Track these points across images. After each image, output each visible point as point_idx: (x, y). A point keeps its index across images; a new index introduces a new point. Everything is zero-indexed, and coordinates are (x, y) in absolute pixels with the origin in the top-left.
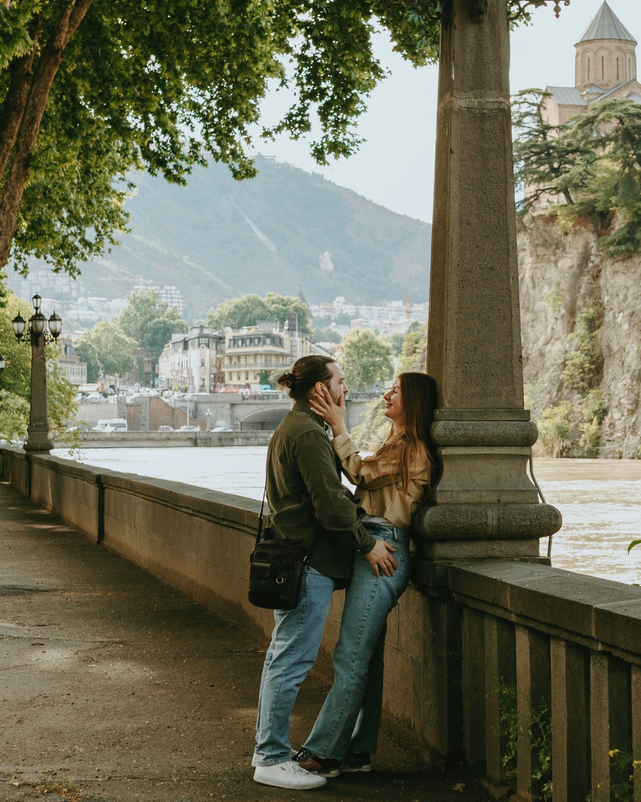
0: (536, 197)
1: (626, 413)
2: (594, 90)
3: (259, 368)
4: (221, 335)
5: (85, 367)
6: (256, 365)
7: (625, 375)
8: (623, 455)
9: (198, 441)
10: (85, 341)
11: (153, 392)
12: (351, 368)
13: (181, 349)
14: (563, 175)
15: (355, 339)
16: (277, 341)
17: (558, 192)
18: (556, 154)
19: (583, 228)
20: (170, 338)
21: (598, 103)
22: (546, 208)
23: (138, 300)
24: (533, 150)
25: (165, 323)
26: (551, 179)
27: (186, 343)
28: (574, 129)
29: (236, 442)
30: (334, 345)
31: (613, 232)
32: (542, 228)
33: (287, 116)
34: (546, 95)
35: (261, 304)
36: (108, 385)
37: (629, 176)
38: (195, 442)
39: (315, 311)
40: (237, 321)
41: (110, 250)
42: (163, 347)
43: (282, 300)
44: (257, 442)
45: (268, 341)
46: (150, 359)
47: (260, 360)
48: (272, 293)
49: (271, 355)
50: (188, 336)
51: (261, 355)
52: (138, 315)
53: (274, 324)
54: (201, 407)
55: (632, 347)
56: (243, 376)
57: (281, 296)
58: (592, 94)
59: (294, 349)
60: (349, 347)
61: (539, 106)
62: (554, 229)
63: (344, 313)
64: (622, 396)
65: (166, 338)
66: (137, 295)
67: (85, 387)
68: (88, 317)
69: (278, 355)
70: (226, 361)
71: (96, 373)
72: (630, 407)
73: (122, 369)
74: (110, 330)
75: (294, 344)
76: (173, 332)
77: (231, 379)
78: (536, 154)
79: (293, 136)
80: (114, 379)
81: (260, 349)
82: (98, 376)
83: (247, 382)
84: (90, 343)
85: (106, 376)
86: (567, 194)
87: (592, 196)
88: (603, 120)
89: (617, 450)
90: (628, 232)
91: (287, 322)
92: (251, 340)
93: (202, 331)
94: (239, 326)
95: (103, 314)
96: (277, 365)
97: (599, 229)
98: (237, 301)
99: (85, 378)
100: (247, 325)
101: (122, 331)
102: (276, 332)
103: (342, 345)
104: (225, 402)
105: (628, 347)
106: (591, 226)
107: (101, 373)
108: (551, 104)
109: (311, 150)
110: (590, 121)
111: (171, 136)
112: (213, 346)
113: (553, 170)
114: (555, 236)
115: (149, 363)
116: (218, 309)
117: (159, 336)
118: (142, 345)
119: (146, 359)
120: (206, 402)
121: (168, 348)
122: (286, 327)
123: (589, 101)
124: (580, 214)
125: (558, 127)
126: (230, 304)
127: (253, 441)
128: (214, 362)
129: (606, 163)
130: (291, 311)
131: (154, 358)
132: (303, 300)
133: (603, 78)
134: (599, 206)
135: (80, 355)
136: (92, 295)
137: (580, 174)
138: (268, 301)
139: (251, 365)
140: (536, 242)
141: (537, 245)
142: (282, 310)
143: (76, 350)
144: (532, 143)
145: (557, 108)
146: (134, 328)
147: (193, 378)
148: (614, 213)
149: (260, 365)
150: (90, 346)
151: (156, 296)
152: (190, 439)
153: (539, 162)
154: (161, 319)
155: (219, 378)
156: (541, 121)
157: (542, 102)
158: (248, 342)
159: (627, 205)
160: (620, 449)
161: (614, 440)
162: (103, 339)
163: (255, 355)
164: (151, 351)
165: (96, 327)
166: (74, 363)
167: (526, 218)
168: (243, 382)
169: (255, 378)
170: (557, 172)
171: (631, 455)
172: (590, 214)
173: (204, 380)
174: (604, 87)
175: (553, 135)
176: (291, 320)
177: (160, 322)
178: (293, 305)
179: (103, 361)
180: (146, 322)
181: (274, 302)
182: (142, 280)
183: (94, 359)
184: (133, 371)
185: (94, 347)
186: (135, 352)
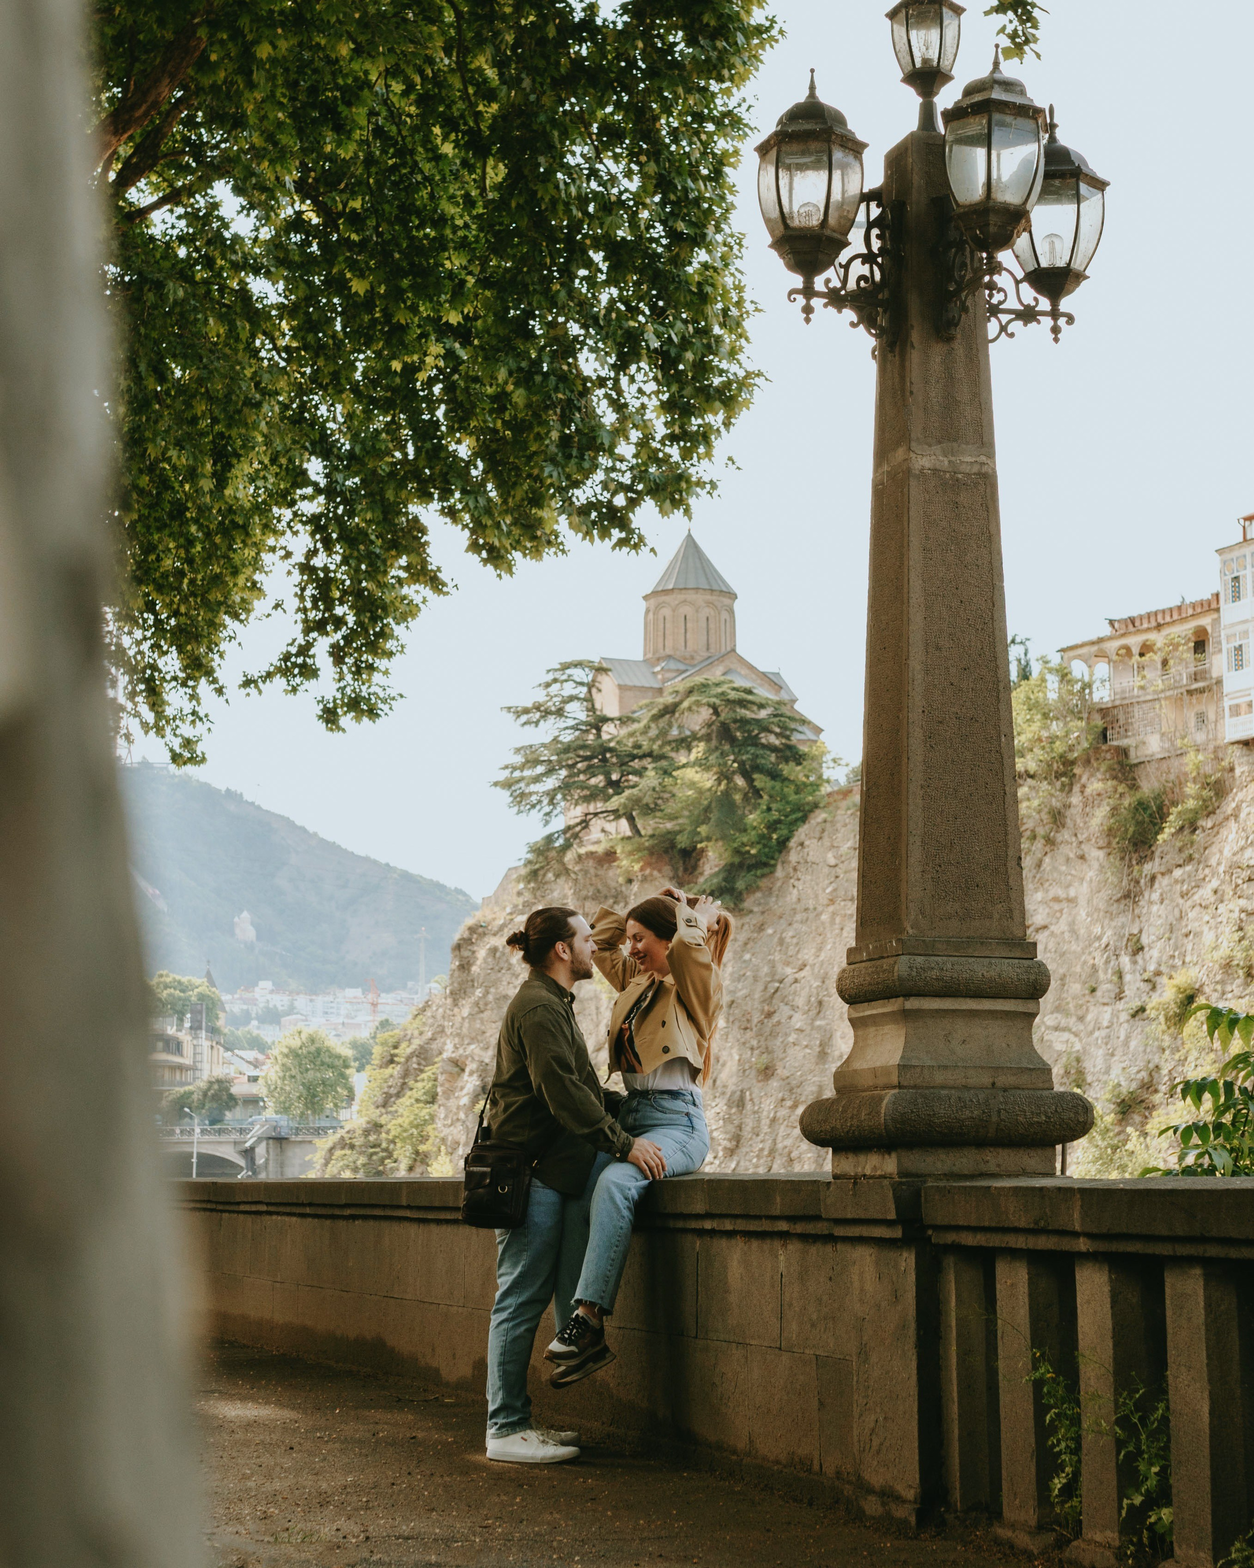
0: (585, 823)
2: (672, 665)
12: (288, 1088)
14: (627, 792)
15: (296, 1043)
16: (172, 1045)
17: (618, 817)
18: (614, 760)
19: (655, 873)
21: (680, 684)
22: (598, 842)
24: (581, 753)
26: (607, 798)
28: (644, 722)
30: (259, 1054)
31: (701, 880)
32: (592, 871)
34: (601, 670)
37: (727, 794)
39: (229, 1002)
43: (179, 982)
48: (165, 970)
49: (163, 1067)
53: (169, 1019)
57: (178, 977)
58: (669, 671)
59: (198, 1058)
60: (287, 1056)
61: (590, 686)
62: (611, 873)
63: (271, 1005)
69: (175, 1068)
75: (199, 1050)
78: (586, 759)
79: (289, 688)
86: (631, 819)
87: (669, 825)
88: (690, 709)
90: (725, 880)
91: (189, 1016)
96: (172, 1083)
97: (680, 874)
102: (171, 1030)
103: (275, 1052)
105: (724, 1055)
106: (667, 870)
108: (607, 683)
109: (318, 709)
110: (670, 710)
113: (611, 783)
114: (613, 884)
122: (187, 1025)
123: (665, 681)
124: (651, 851)
125: (620, 719)
129: (691, 774)
130: (194, 999)
132: (213, 983)
133: (686, 647)
134: (682, 841)
137: (654, 789)
138: (159, 983)
140: (584, 893)
141: (586, 898)
142: (180, 999)
144: (580, 743)
145: (617, 691)
148: (703, 850)
153: (590, 771)
156: (592, 709)
157: (594, 681)
159: (724, 837)
167: (569, 856)
170: (617, 786)
172: (666, 851)
174: (687, 660)
175: (609, 731)
176: (196, 1013)
178: (197, 991)
181: (166, 987)
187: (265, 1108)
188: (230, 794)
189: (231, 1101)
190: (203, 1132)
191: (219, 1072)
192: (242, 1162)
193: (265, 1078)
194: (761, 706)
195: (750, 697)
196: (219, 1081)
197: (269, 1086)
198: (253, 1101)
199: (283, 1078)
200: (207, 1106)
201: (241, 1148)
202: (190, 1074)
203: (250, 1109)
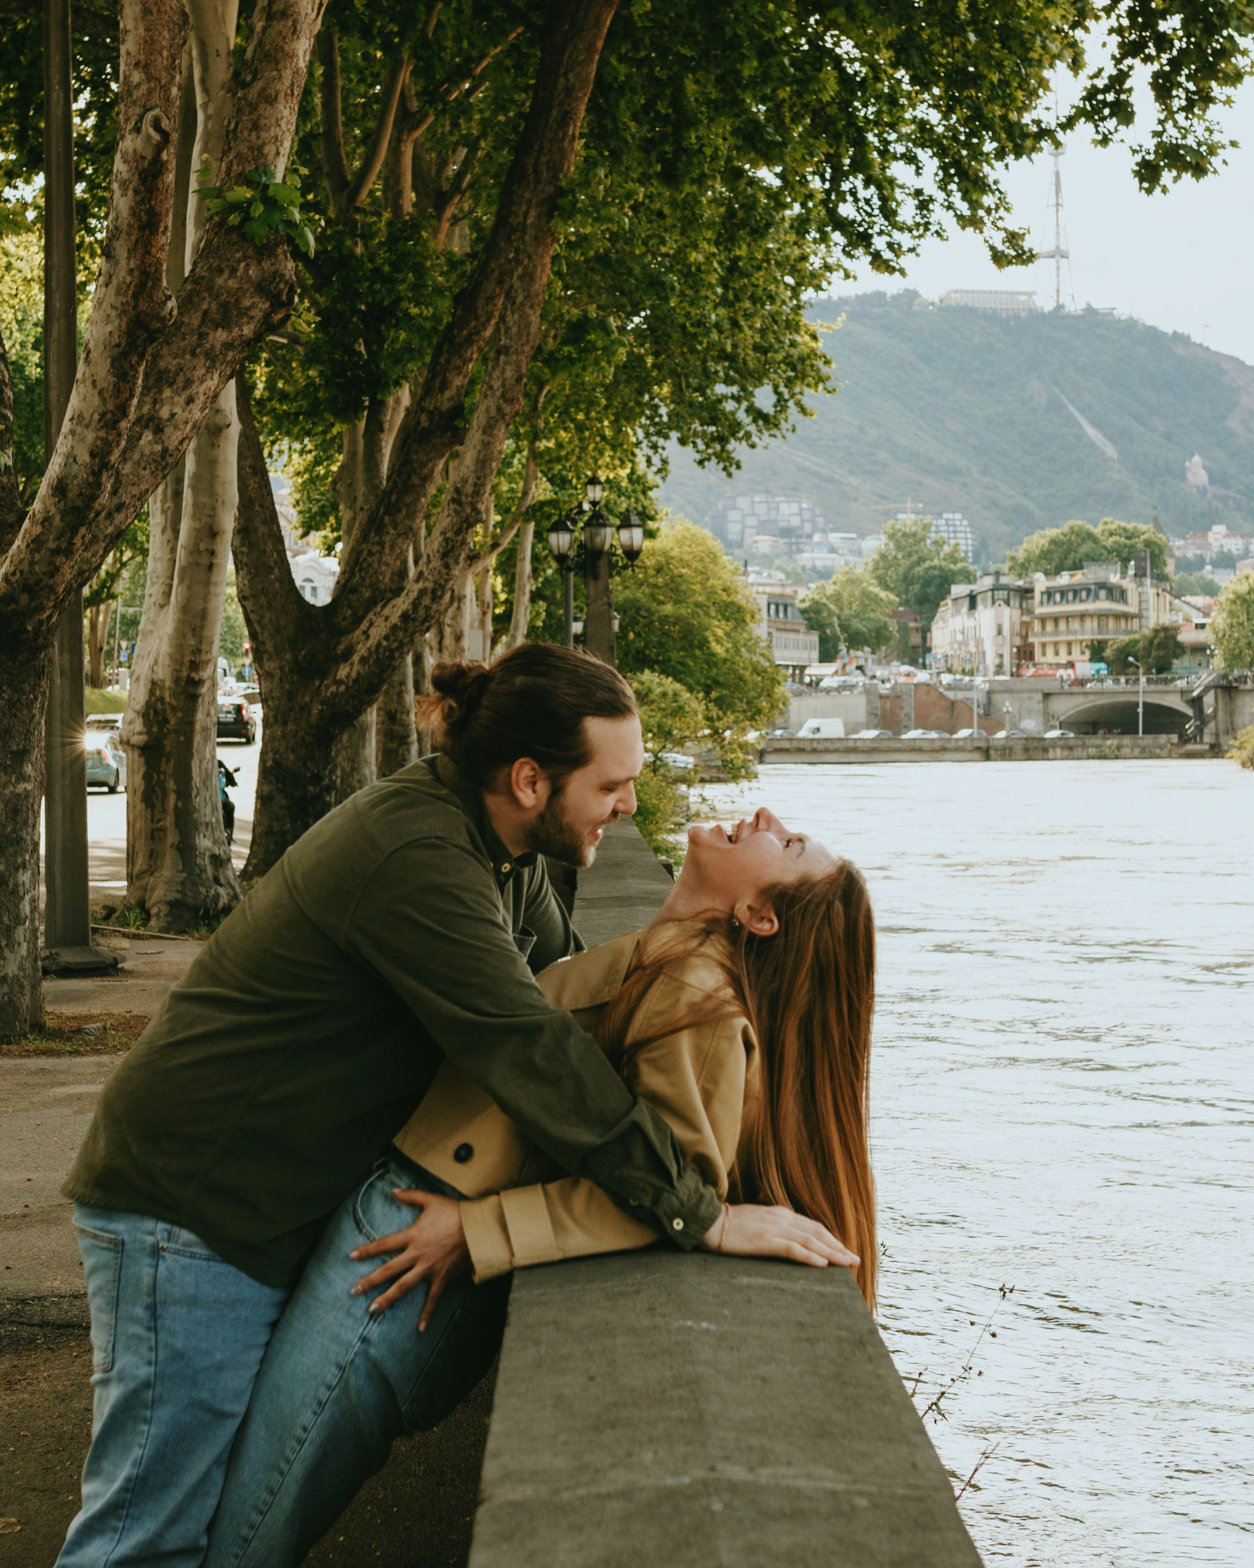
3: (1088, 637)
4: (1027, 586)
5: (815, 637)
6: (1083, 632)
9: (992, 752)
10: (817, 597)
11: (922, 676)
12: (1236, 635)
13: (965, 609)
15: (1243, 588)
16: (1117, 593)
20: (949, 592)
23: (899, 535)
25: (941, 569)
27: (973, 600)
29: (1051, 754)
30: (1208, 600)
33: (1084, 94)
35: (1090, 536)
36: (854, 665)
38: (986, 753)
39: (1179, 548)
40: (1054, 564)
41: (796, 426)
42: (937, 606)
43: (1125, 529)
44: (1085, 754)
45: (1103, 593)
46: (919, 625)
47: (1090, 625)
48: (1108, 520)
49: (1107, 616)
50: (975, 588)
51: (1091, 616)
53: (1112, 567)
54: (997, 698)
56: (1063, 650)
57: (1123, 524)
59: (1144, 606)
60: (1234, 602)
63: (1225, 550)
65: (943, 591)
66: (898, 527)
67: (816, 669)
68: (828, 563)
69: (1118, 616)
70: (1037, 627)
71: (834, 647)
73: (874, 641)
74: (853, 581)
75: (1144, 597)
76: (954, 582)
77: (1044, 654)
79: (1100, 137)
80: (863, 655)
81: (1090, 606)
82: (837, 652)
83: (1070, 658)
84: (824, 600)
85: (852, 652)
91: (1132, 563)
92: (1076, 593)
93: (997, 579)
94: (1057, 571)
95: (850, 558)
96: (1116, 632)
98: (1053, 532)
99: (815, 654)
100: (1070, 569)
101: (874, 581)
102: (1114, 578)
103: (1222, 598)
104: (1035, 691)
107: (843, 647)
111: (879, 187)
112: (1015, 602)
115: (917, 630)
116: (1024, 546)
117: (932, 590)
118: (907, 603)
119: (912, 625)
120: (1006, 691)
121: (946, 607)
122: (1131, 572)
126: (1044, 537)
127: (1078, 752)
128: (1017, 628)
130: (1140, 546)
131: (924, 623)
132: (1159, 528)
135: (808, 619)
136: (836, 530)
138: (1103, 532)
139: (1075, 633)
142: (1125, 546)
143: (803, 612)
146: (895, 577)
147: (984, 653)
149: (1089, 631)
150: (825, 605)
151: (926, 527)
152: (978, 749)
154: (936, 562)
155: (1025, 653)
158: (1071, 596)
162: (845, 595)
163: (1082, 616)
164: (921, 613)
165: (834, 578)
166: (796, 631)
168: (1063, 659)
169: (1083, 653)
173: (1001, 656)
176: (1139, 560)
177: (934, 568)
178: (1142, 537)
179: (844, 628)
180: (912, 567)
181: (1111, 534)
182: (909, 505)
183: (831, 625)
184: (892, 643)
185: (832, 607)
186: (895, 614)
187: (1212, 656)
188: (1178, 338)
189: (1179, 649)
190: (1149, 681)
191: (1166, 619)
192: (1189, 712)
193: (1212, 624)
196: (1165, 629)
197: (1217, 634)
198: (1199, 649)
199: (1232, 626)
200: (1154, 654)
201: (1186, 697)
202: (1136, 621)
203: (1199, 658)
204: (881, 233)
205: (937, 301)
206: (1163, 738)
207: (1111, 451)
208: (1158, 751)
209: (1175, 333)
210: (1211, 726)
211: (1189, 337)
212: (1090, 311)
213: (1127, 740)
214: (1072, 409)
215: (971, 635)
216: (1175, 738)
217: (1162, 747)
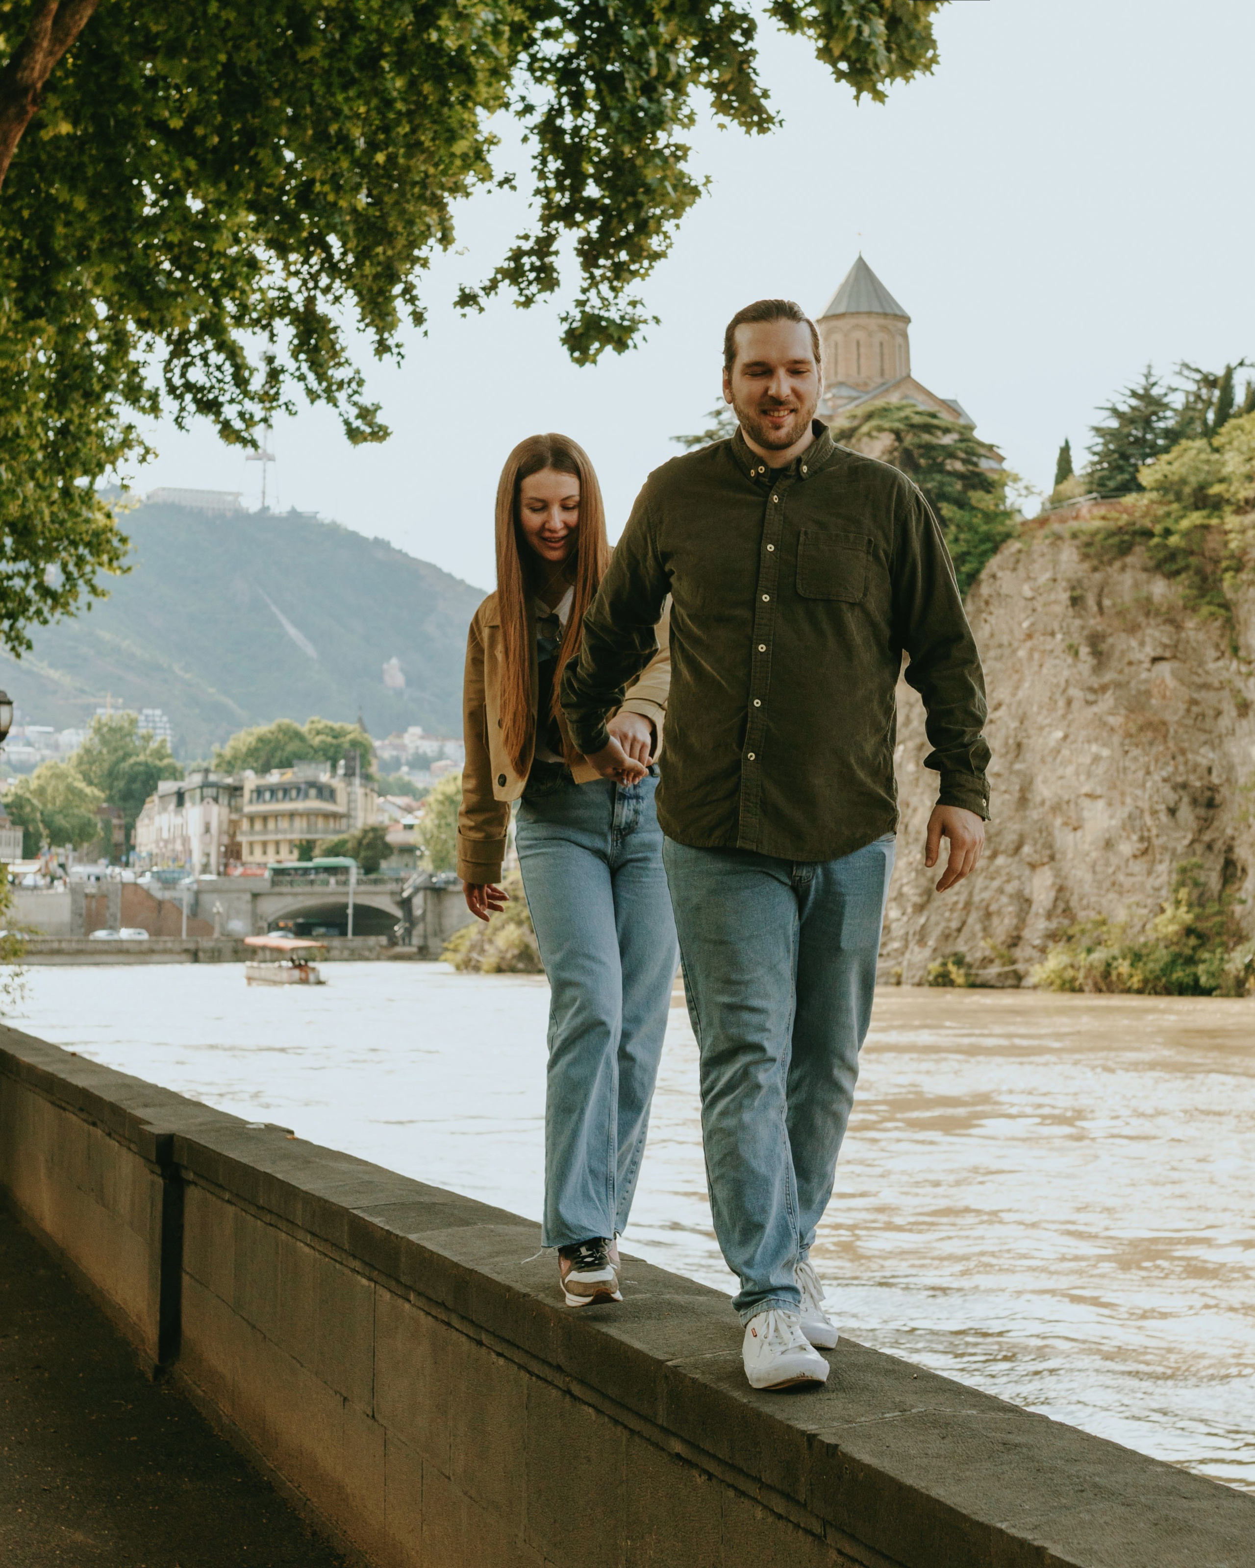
1: (910, 910)
2: (845, 392)
3: (296, 836)
4: (237, 784)
5: (19, 834)
6: (292, 831)
7: (912, 847)
8: (903, 979)
9: (201, 954)
10: (20, 792)
11: (127, 875)
12: (443, 836)
13: (172, 806)
16: (326, 793)
20: (155, 788)
21: (857, 409)
23: (105, 729)
25: (146, 764)
27: (180, 798)
35: (298, 736)
36: (56, 863)
38: (195, 955)
39: (381, 749)
40: (261, 762)
41: (89, 606)
42: (143, 802)
43: (332, 729)
45: (313, 792)
46: (123, 822)
47: (300, 824)
48: (316, 718)
49: (317, 815)
50: (184, 784)
51: (301, 815)
52: (105, 751)
53: (321, 766)
54: (205, 898)
55: (922, 801)
56: (271, 849)
57: (330, 723)
58: (841, 397)
59: (352, 805)
60: (442, 803)
63: (420, 751)
64: (905, 881)
65: (149, 788)
66: (104, 722)
67: (19, 867)
68: (24, 757)
69: (328, 816)
70: (245, 825)
71: (37, 843)
72: (917, 900)
73: (76, 838)
74: (60, 776)
75: (353, 797)
76: (159, 778)
77: (252, 853)
79: (524, 299)
80: (64, 852)
81: (300, 805)
82: (39, 849)
83: (279, 857)
84: (28, 795)
85: (54, 849)
88: (869, 435)
89: (893, 971)
91: (342, 762)
92: (286, 791)
94: (264, 769)
96: (326, 831)
98: (261, 730)
99: (19, 851)
100: (279, 767)
101: (80, 776)
102: (324, 777)
103: (431, 799)
104: (244, 891)
107: (44, 843)
112: (224, 799)
115: (120, 827)
116: (231, 743)
117: (137, 786)
118: (111, 799)
119: (115, 821)
120: (214, 891)
121: (152, 804)
122: (341, 771)
123: (835, 408)
126: (251, 734)
128: (225, 826)
130: (346, 746)
131: (128, 820)
132: (364, 729)
133: (859, 372)
135: (12, 814)
138: (310, 731)
139: (285, 832)
142: (331, 745)
143: (7, 806)
146: (99, 773)
147: (190, 852)
149: (298, 831)
150: (28, 800)
151: (133, 723)
152: (187, 950)
154: (142, 758)
155: (232, 852)
158: (280, 794)
160: (897, 969)
161: (888, 955)
162: (50, 790)
163: (292, 815)
164: (124, 809)
165: (36, 772)
168: (272, 857)
169: (291, 852)
171: (916, 980)
173: (208, 855)
174: (861, 387)
176: (349, 759)
177: (139, 764)
178: (349, 737)
179: (48, 824)
180: (117, 763)
181: (318, 733)
182: (109, 700)
183: (34, 820)
184: (95, 840)
185: (35, 802)
186: (100, 811)
187: (421, 857)
188: (377, 542)
189: (387, 850)
190: (359, 882)
191: (373, 819)
192: (398, 913)
193: (421, 826)
194: (946, 431)
195: (935, 422)
196: (374, 829)
197: (424, 835)
198: (408, 850)
199: (439, 826)
200: (363, 854)
201: (398, 899)
202: (344, 821)
203: (406, 858)
204: (232, 401)
205: (144, 497)
206: (372, 940)
207: (310, 650)
208: (367, 953)
209: (376, 539)
210: (419, 930)
211: (388, 543)
212: (294, 513)
213: (336, 942)
214: (274, 609)
215: (178, 833)
216: (383, 940)
217: (371, 949)
